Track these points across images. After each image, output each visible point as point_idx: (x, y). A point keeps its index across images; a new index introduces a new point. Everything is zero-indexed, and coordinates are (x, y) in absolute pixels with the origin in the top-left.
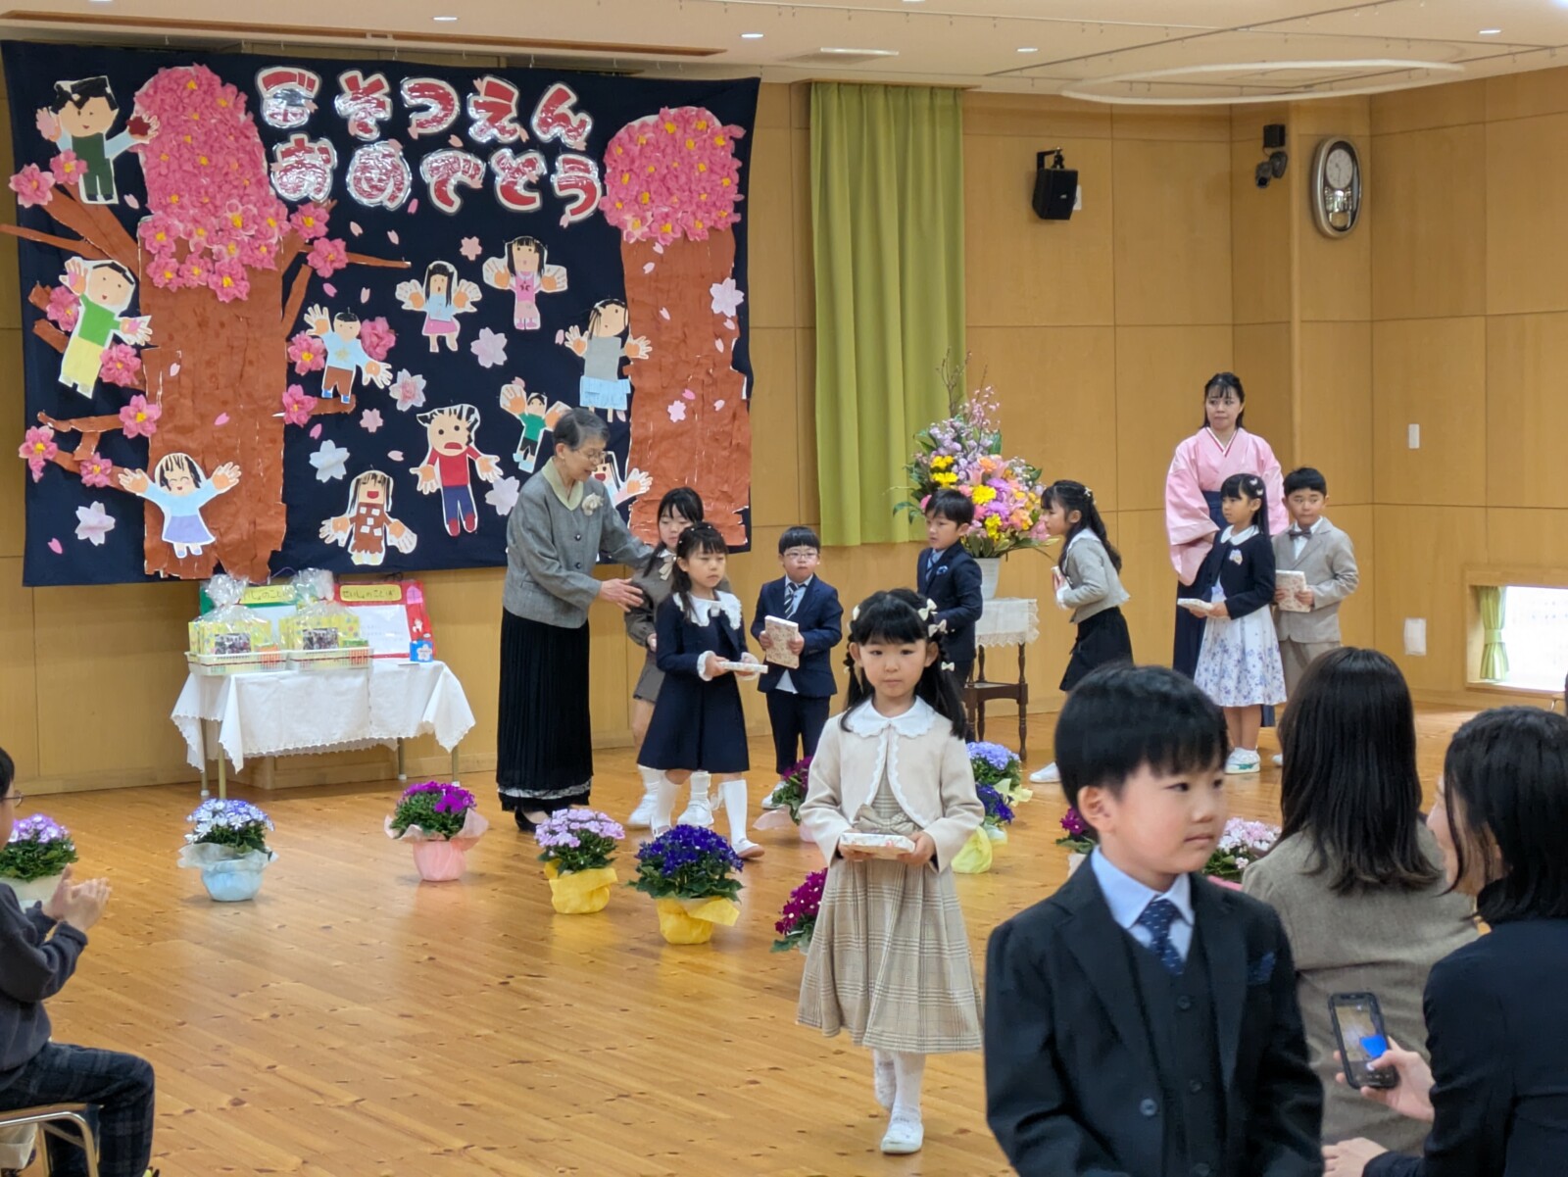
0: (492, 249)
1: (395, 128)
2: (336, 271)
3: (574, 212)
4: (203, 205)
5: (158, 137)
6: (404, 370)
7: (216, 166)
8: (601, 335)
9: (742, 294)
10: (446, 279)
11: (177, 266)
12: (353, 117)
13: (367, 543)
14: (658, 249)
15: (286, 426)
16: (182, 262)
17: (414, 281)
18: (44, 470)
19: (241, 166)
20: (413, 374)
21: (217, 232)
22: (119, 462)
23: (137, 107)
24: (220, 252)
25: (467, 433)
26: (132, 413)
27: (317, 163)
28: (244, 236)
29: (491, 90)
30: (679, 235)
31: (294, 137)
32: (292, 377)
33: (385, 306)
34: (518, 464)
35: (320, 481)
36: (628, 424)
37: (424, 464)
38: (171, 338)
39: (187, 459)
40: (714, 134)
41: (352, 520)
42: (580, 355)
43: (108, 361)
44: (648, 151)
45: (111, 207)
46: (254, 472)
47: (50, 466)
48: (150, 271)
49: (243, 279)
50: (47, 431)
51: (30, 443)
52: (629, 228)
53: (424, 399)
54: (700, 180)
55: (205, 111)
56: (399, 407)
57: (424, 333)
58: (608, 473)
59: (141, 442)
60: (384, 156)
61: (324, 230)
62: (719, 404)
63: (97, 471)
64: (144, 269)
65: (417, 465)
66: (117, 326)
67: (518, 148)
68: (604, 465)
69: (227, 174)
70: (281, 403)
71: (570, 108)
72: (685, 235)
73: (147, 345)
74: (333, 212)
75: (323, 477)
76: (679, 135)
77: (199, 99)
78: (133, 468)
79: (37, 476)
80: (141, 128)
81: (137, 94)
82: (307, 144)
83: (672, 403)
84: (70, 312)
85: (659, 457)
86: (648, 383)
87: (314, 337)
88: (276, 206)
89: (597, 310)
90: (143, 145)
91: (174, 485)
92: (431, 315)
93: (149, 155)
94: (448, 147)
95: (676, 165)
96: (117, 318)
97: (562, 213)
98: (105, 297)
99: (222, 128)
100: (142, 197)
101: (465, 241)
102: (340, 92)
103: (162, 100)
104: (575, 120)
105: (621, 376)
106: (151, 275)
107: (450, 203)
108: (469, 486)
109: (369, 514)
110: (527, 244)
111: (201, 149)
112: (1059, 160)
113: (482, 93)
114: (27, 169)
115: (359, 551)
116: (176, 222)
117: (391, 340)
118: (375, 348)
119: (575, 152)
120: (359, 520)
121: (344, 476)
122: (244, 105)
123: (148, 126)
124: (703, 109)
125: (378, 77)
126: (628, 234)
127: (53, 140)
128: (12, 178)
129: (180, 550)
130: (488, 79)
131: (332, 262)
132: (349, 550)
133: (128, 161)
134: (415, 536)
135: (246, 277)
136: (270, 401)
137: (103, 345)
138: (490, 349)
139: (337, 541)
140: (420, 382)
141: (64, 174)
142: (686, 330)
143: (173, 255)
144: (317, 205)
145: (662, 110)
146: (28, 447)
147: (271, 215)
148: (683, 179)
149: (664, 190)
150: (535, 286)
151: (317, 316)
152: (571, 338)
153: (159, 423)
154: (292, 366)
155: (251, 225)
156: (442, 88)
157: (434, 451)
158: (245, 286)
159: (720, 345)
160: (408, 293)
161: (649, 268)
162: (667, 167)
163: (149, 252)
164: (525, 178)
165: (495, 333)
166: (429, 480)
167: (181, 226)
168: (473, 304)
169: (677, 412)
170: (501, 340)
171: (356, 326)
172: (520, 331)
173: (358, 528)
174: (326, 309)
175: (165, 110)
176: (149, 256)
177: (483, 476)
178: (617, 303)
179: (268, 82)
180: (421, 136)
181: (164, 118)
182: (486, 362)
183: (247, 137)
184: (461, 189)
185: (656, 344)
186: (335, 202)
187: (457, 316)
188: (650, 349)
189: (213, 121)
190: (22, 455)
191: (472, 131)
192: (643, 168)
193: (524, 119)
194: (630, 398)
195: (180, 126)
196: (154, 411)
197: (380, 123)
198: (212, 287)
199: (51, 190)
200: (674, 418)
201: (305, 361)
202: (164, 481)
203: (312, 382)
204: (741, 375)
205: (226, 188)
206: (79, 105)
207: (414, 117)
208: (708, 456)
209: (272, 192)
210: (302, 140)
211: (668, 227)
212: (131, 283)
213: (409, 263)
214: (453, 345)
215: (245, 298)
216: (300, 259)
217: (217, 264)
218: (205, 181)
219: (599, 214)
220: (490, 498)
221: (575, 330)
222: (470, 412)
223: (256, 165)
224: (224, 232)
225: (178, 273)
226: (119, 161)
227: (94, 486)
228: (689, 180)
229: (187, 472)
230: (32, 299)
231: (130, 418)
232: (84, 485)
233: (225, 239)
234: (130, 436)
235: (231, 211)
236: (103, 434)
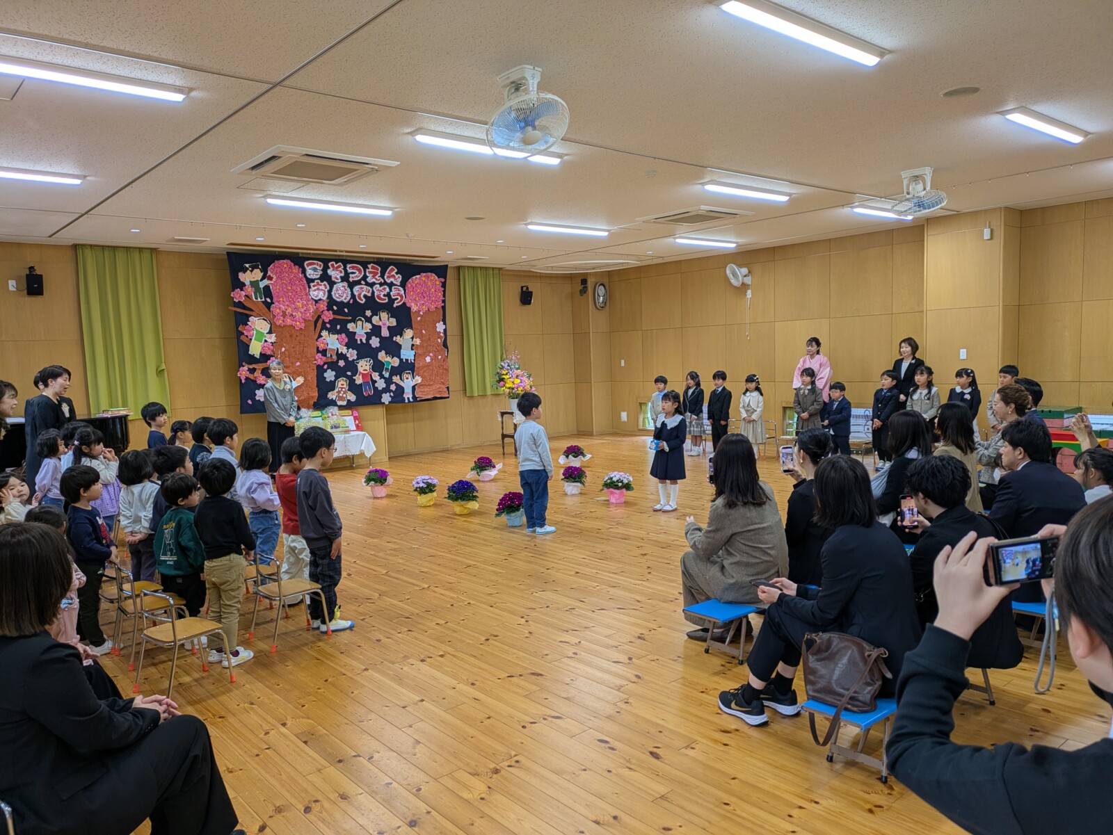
0: (374, 314)
1: (345, 279)
2: (330, 320)
3: (397, 303)
4: (290, 301)
5: (276, 281)
6: (351, 349)
7: (293, 290)
8: (406, 338)
9: (445, 326)
10: (362, 322)
12: (333, 276)
13: (342, 399)
14: (421, 313)
15: (317, 365)
16: (284, 318)
17: (352, 323)
18: (245, 380)
19: (301, 290)
20: (353, 349)
21: (294, 309)
23: (269, 272)
24: (295, 315)
25: (369, 367)
27: (323, 289)
28: (303, 310)
29: (373, 268)
30: (427, 309)
31: (316, 281)
33: (344, 330)
34: (384, 375)
36: (414, 363)
37: (357, 376)
38: (282, 340)
40: (436, 281)
41: (337, 392)
42: (400, 344)
43: (263, 347)
44: (418, 285)
45: (262, 302)
47: (247, 378)
48: (275, 321)
49: (303, 323)
51: (241, 372)
52: (413, 307)
53: (356, 357)
54: (432, 294)
55: (290, 274)
56: (349, 359)
57: (356, 338)
58: (409, 377)
60: (343, 287)
61: (326, 308)
62: (440, 357)
64: (273, 320)
65: (355, 376)
66: (265, 337)
67: (381, 285)
68: (408, 375)
69: (297, 292)
70: (315, 359)
71: (395, 273)
72: (429, 309)
73: (275, 343)
74: (328, 303)
75: (328, 380)
76: (426, 281)
77: (287, 270)
79: (243, 382)
80: (270, 278)
81: (269, 268)
82: (320, 283)
83: (426, 357)
84: (251, 333)
85: (423, 372)
86: (420, 351)
87: (324, 339)
88: (311, 301)
89: (405, 331)
90: (271, 283)
92: (358, 333)
93: (273, 286)
94: (361, 284)
95: (426, 289)
96: (265, 335)
97: (394, 303)
98: (261, 328)
99: (294, 279)
100: (272, 299)
102: (329, 268)
103: (277, 270)
104: (397, 276)
105: (412, 349)
107: (362, 300)
108: (370, 382)
109: (342, 390)
110: (384, 312)
111: (289, 284)
112: (527, 288)
113: (370, 269)
114: (236, 291)
115: (339, 401)
116: (282, 306)
117: (346, 340)
118: (342, 342)
119: (396, 285)
120: (339, 392)
121: (334, 380)
122: (301, 272)
123: (272, 278)
124: (432, 274)
125: (340, 264)
126: (413, 309)
127: (244, 282)
128: (232, 293)
130: (371, 264)
131: (329, 318)
133: (267, 288)
134: (355, 396)
136: (312, 358)
137: (262, 343)
138: (375, 342)
139: (333, 398)
141: (248, 292)
142: (430, 336)
143: (282, 316)
144: (324, 301)
145: (421, 274)
147: (310, 304)
148: (428, 293)
149: (423, 297)
150: (387, 324)
151: (324, 333)
152: (398, 339)
154: (318, 348)
155: (304, 307)
156: (359, 267)
157: (360, 373)
158: (303, 325)
159: (439, 340)
160: (351, 326)
161: (419, 319)
162: (423, 290)
164: (383, 293)
165: (376, 338)
166: (359, 380)
167: (284, 307)
168: (370, 329)
169: (428, 359)
170: (378, 339)
171: (336, 336)
172: (383, 337)
173: (339, 394)
174: (327, 331)
175: (277, 273)
176: (274, 316)
177: (374, 379)
178: (410, 329)
179: (308, 265)
180: (353, 281)
181: (277, 275)
182: (374, 346)
183: (302, 281)
184: (365, 296)
185: (421, 340)
186: (329, 300)
187: (365, 333)
188: (420, 342)
189: (292, 276)
190: (239, 375)
191: (368, 280)
192: (416, 290)
193: (382, 276)
194: (415, 356)
195: (282, 277)
197: (341, 277)
198: (293, 325)
199: (244, 297)
200: (427, 361)
201: (322, 346)
203: (324, 352)
204: (445, 349)
205: (297, 296)
206: (251, 271)
207: (351, 275)
208: (437, 372)
209: (310, 297)
210: (318, 282)
211: (424, 307)
212: (269, 324)
213: (351, 318)
214: (364, 341)
215: (303, 328)
216: (319, 317)
217: (295, 318)
218: (290, 294)
219: (404, 303)
220: (376, 385)
221: (399, 337)
222: (370, 360)
223: (305, 289)
224: (296, 309)
225: (283, 321)
226: (264, 288)
228: (430, 294)
230: (240, 329)
233: (297, 311)
235: (298, 303)
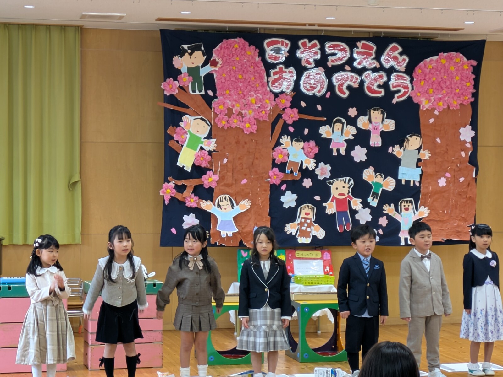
0: (362, 112)
1: (321, 63)
2: (294, 121)
3: (398, 97)
4: (239, 94)
5: (221, 67)
6: (322, 163)
7: (245, 79)
8: (409, 149)
9: (474, 132)
10: (341, 125)
11: (228, 119)
12: (303, 59)
13: (304, 234)
14: (436, 113)
15: (271, 185)
16: (229, 117)
17: (327, 126)
18: (170, 200)
19: (255, 78)
20: (325, 164)
21: (245, 105)
22: (201, 198)
23: (214, 55)
24: (245, 113)
25: (348, 189)
26: (207, 178)
27: (288, 77)
28: (256, 107)
29: (364, 46)
30: (446, 107)
31: (278, 67)
32: (274, 165)
33: (315, 136)
34: (369, 203)
35: (285, 208)
36: (420, 187)
37: (329, 202)
38: (224, 148)
39: (229, 197)
40: (463, 64)
41: (298, 224)
42: (399, 157)
43: (197, 156)
44: (433, 71)
45: (201, 95)
46: (257, 203)
47: (173, 199)
48: (216, 121)
49: (254, 124)
50: (172, 184)
51: (164, 189)
52: (423, 104)
53: (330, 175)
54: (456, 83)
55: (242, 57)
56: (319, 178)
57: (331, 147)
58: (410, 207)
59: (211, 190)
60: (317, 74)
61: (289, 104)
62: (462, 179)
63: (192, 201)
64: (214, 120)
65: (326, 202)
67: (374, 70)
68: (408, 204)
69: (249, 82)
70: (269, 175)
71: (398, 53)
72: (449, 107)
73: (214, 151)
74: (293, 97)
75: (286, 206)
76: (447, 65)
77: (239, 51)
78: (206, 200)
79: (167, 202)
80: (215, 64)
81: (214, 50)
82: (284, 69)
83: (440, 178)
84: (183, 136)
85: (433, 201)
86: (429, 170)
87: (283, 148)
88: (269, 95)
89: (407, 138)
90: (215, 70)
91: (223, 207)
92: (334, 140)
93: (218, 74)
94: (344, 70)
95: (445, 77)
96: (202, 140)
97: (393, 97)
98: (198, 131)
99: (248, 64)
100: (214, 91)
101: (350, 109)
102: (299, 48)
103: (224, 52)
104: (400, 58)
106: (217, 123)
107: (344, 93)
108: (348, 211)
109: (305, 222)
110: (377, 111)
111: (239, 72)
113: (360, 48)
114: (168, 80)
115: (301, 237)
116: (228, 101)
117: (316, 150)
118: (309, 153)
119: (400, 72)
120: (301, 224)
121: (295, 206)
122: (258, 54)
123: (218, 63)
124: (458, 53)
125: (315, 42)
126: (422, 106)
127: (179, 69)
128: (162, 84)
129: (223, 234)
130: (363, 42)
131: (292, 118)
132: (297, 237)
133: (209, 77)
134: (324, 232)
135: (255, 124)
136: (264, 174)
137: (196, 150)
138: (359, 154)
139: (292, 233)
140: (328, 167)
141: (183, 82)
142: (448, 147)
143: (226, 115)
144: (287, 95)
145: (440, 54)
146: (163, 191)
147: (267, 99)
148: (448, 83)
149: (440, 88)
150: (380, 128)
151: (285, 140)
152: (396, 150)
153: (218, 182)
154: (274, 160)
155: (259, 103)
156: (342, 46)
157: (334, 197)
158: (255, 127)
159: (463, 154)
160: (324, 131)
161: (432, 121)
162: (442, 78)
163: (216, 113)
164: (378, 83)
165: (362, 147)
166: (331, 208)
167: (230, 103)
168: (353, 135)
169: (442, 182)
170: (365, 150)
171: (302, 144)
172: (372, 147)
173: (301, 227)
174: (289, 137)
175: (225, 56)
176: (216, 115)
177: (354, 207)
178: (417, 136)
179: (269, 45)
180: (332, 66)
181: (224, 59)
182: (357, 160)
183: (258, 67)
184: (349, 88)
185: (433, 153)
186: (295, 93)
187: (345, 141)
188: (430, 155)
189: (245, 61)
190: (161, 194)
191: (355, 64)
192: (430, 79)
193: (378, 58)
194: (421, 176)
195: (231, 62)
196: (216, 177)
197: (315, 61)
198: (241, 127)
199: (177, 88)
200: (441, 185)
201: (279, 158)
202: (219, 206)
203: (282, 167)
204: (473, 167)
205: (249, 87)
206: (191, 54)
207: (330, 58)
208: (456, 202)
209: (268, 89)
210: (282, 68)
211: (441, 104)
212: (209, 126)
213: (325, 118)
214: (343, 152)
215: (255, 132)
216: (279, 116)
217: (244, 118)
218: (240, 85)
219: (410, 98)
220: (357, 217)
221: (397, 147)
222: (350, 180)
223: (261, 78)
224: (247, 105)
225: (228, 121)
226: (205, 77)
227: (191, 207)
228: (451, 83)
229: (229, 202)
230: (168, 132)
231: (206, 179)
232: (187, 207)
233: (248, 108)
234: (206, 188)
235: (251, 97)
236: (195, 186)
